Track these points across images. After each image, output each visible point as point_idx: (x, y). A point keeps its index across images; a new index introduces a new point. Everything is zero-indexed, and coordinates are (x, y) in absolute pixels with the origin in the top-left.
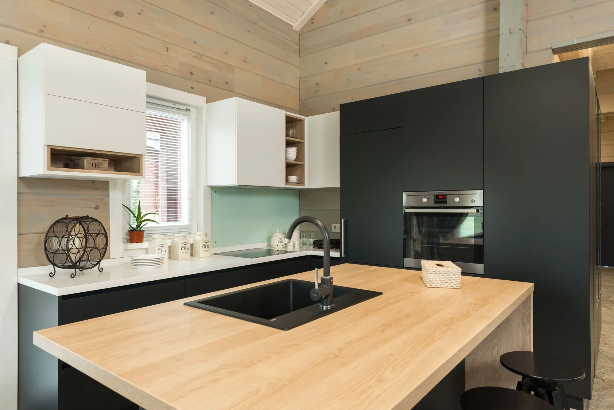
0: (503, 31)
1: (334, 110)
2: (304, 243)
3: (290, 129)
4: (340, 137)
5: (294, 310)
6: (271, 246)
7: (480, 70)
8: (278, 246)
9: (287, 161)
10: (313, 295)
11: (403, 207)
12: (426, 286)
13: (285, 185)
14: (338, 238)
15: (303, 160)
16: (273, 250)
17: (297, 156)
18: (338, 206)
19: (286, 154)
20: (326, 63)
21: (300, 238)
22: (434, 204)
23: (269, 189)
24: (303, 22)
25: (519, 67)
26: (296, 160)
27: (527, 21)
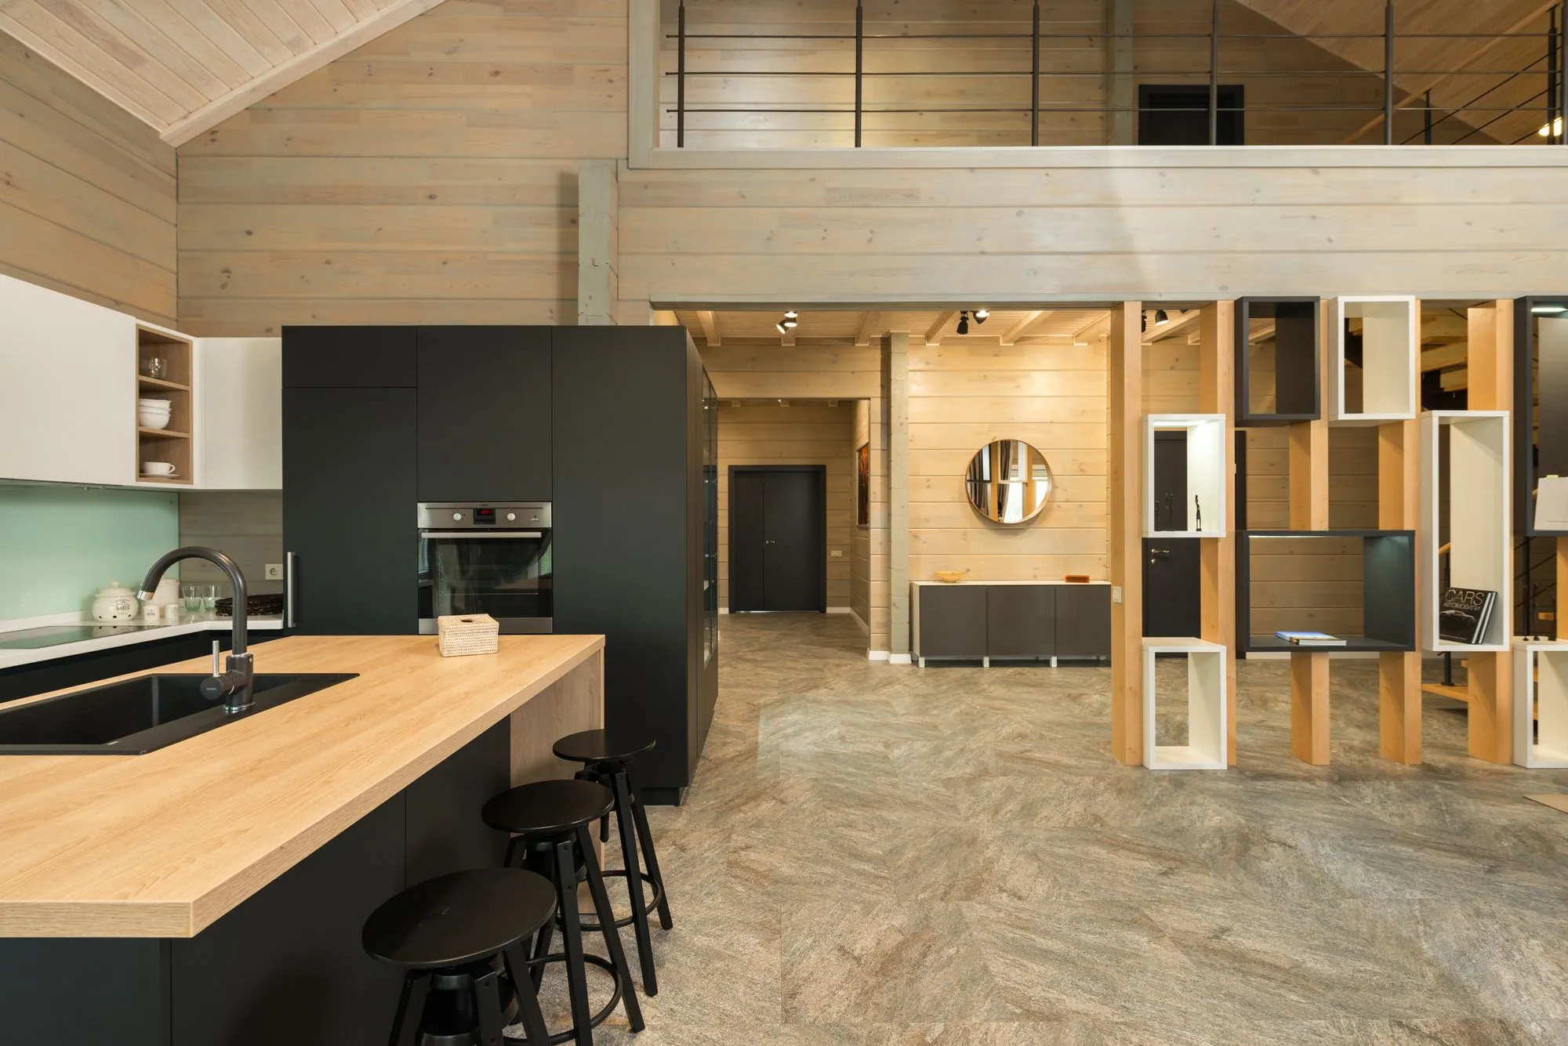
0: (584, 259)
1: (268, 332)
2: (192, 606)
3: (150, 359)
4: (283, 391)
5: (162, 721)
6: (93, 619)
7: (551, 312)
8: (115, 617)
9: (142, 429)
10: (208, 689)
11: (419, 529)
12: (442, 656)
13: (137, 481)
14: (280, 591)
15: (187, 427)
16: (100, 627)
17: (172, 420)
18: (278, 528)
19: (139, 413)
20: (249, 233)
21: (181, 596)
22: (475, 523)
23: (88, 488)
24: (188, 131)
25: (605, 322)
26: (165, 428)
27: (618, 254)
